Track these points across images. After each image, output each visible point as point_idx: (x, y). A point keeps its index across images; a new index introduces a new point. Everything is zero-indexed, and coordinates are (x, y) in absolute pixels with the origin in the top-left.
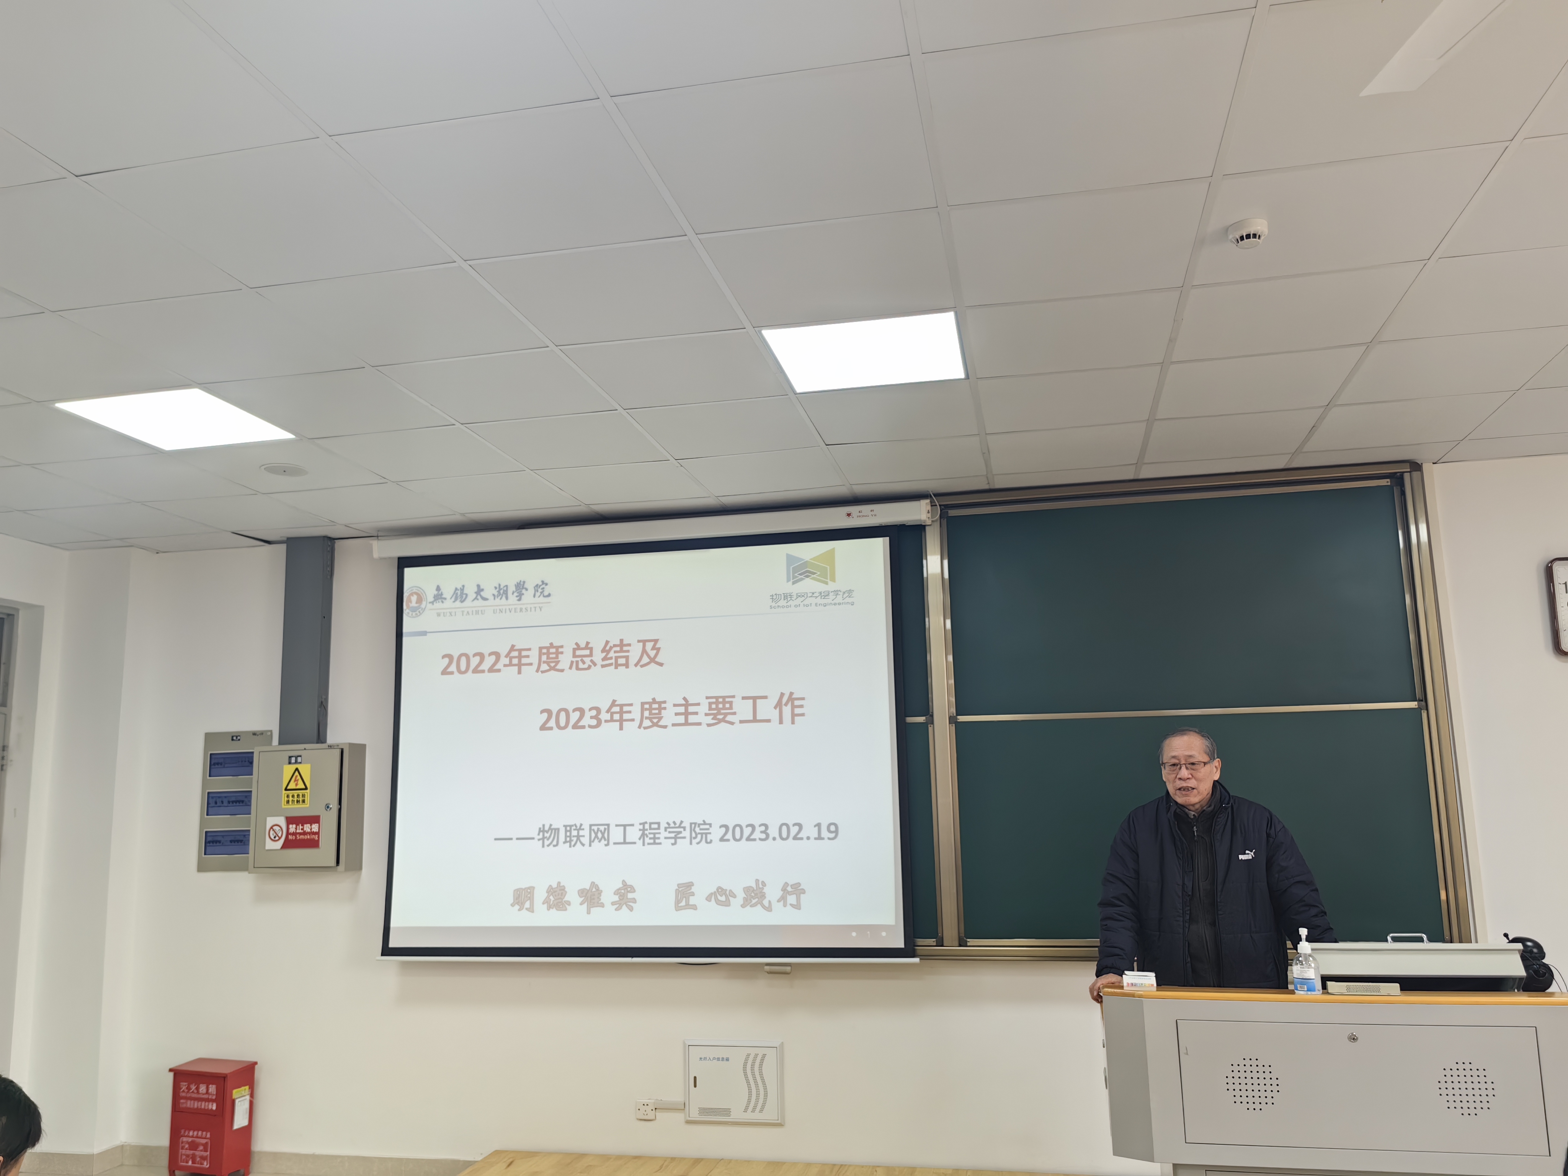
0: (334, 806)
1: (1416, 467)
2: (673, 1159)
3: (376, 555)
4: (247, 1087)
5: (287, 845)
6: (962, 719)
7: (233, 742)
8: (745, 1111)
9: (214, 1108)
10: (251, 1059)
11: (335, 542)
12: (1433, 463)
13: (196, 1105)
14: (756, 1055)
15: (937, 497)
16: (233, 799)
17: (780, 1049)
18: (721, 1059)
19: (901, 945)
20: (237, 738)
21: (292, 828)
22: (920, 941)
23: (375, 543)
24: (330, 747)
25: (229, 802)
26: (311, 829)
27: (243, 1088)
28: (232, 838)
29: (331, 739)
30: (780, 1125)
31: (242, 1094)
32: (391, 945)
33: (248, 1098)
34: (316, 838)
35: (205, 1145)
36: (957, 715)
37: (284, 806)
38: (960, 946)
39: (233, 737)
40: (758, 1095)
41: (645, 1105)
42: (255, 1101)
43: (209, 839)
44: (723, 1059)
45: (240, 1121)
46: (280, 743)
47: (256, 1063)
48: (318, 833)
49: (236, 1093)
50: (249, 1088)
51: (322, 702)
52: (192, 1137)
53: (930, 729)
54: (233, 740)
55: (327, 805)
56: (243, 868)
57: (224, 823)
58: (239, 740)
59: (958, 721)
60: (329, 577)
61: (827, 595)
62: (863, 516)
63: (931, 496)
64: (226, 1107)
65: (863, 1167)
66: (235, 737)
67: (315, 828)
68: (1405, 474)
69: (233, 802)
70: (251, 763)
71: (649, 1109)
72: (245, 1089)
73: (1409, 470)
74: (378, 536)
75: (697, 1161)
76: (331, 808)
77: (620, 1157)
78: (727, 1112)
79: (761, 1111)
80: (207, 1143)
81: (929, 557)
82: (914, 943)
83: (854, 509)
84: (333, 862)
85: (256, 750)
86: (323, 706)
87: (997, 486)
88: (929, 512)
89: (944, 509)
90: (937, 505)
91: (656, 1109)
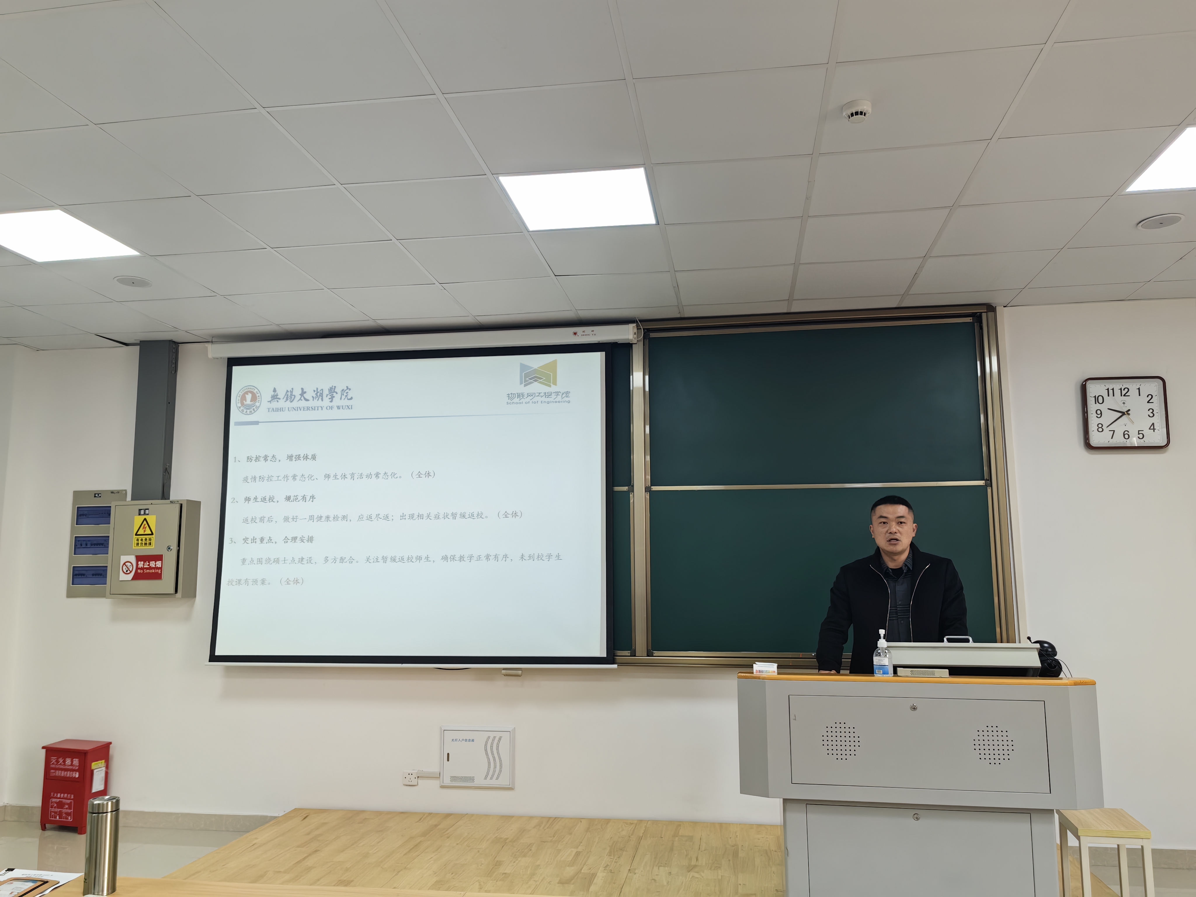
0: (174, 547)
1: (991, 308)
2: (430, 814)
3: (210, 356)
4: (103, 761)
5: (137, 577)
6: (655, 488)
7: (96, 498)
8: (486, 778)
9: (77, 776)
10: (105, 739)
11: (179, 346)
12: (1004, 307)
13: (63, 774)
14: (495, 737)
15: (642, 323)
16: (95, 542)
17: (512, 733)
18: (468, 740)
19: (604, 655)
20: (98, 495)
21: (141, 564)
22: (619, 653)
23: (209, 346)
24: (172, 502)
25: (92, 545)
26: (156, 565)
27: (100, 761)
28: (94, 572)
29: (172, 497)
30: (511, 789)
31: (99, 765)
32: (217, 653)
33: (104, 769)
34: (160, 572)
35: (70, 804)
36: (651, 486)
37: (134, 547)
38: (648, 656)
39: (95, 494)
40: (495, 767)
41: (410, 774)
42: (109, 771)
43: (77, 572)
45: (98, 785)
46: (133, 499)
47: (110, 743)
48: (161, 568)
49: (94, 765)
50: (105, 762)
51: (166, 468)
52: (59, 798)
53: (631, 496)
54: (95, 497)
55: (168, 546)
56: (102, 595)
57: (87, 560)
58: (100, 497)
59: (652, 490)
60: (173, 372)
61: (550, 395)
62: (586, 335)
63: (637, 322)
64: (87, 776)
65: (571, 819)
66: (97, 495)
67: (159, 564)
68: (983, 314)
69: (95, 544)
70: (110, 515)
72: (102, 763)
73: (986, 311)
74: (212, 342)
75: (448, 815)
76: (171, 549)
77: (389, 813)
78: (472, 779)
79: (497, 779)
80: (71, 802)
82: (614, 654)
83: (579, 330)
84: (172, 591)
85: (113, 505)
86: (167, 472)
87: (686, 316)
88: (635, 334)
89: (647, 331)
90: (641, 329)
91: (418, 777)
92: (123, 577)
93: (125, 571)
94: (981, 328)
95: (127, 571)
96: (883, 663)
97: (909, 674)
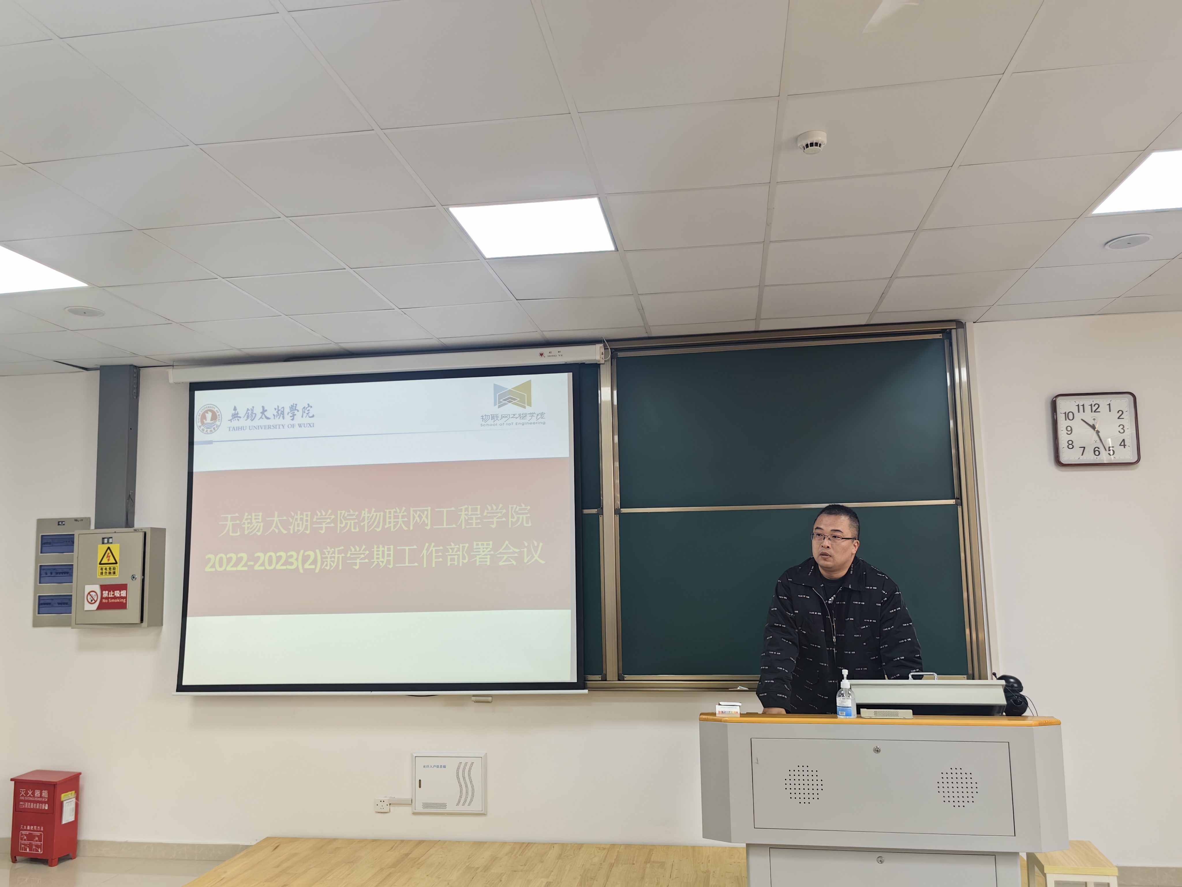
0: (139, 577)
1: (960, 324)
2: (402, 841)
3: (171, 381)
4: (73, 792)
5: (101, 607)
6: (624, 510)
7: (59, 526)
8: (458, 804)
9: (46, 808)
10: (75, 770)
11: (140, 370)
12: (974, 323)
13: (32, 806)
14: (466, 764)
15: (609, 343)
16: (60, 571)
17: (484, 759)
18: (440, 767)
19: (575, 680)
20: (62, 523)
21: (105, 593)
22: (591, 677)
23: (170, 371)
24: (135, 530)
25: (56, 573)
26: (120, 595)
27: (70, 792)
28: (59, 601)
29: (137, 525)
30: (484, 814)
31: (69, 797)
32: (184, 683)
33: (74, 800)
34: (124, 602)
35: (40, 837)
36: (621, 508)
37: (99, 576)
38: (619, 680)
39: (59, 522)
40: (467, 792)
41: (382, 801)
42: (79, 803)
43: (42, 602)
44: (441, 766)
45: (68, 817)
46: (96, 528)
47: (80, 774)
48: (125, 598)
49: (63, 796)
50: (75, 793)
51: (130, 495)
52: (30, 830)
53: (601, 518)
54: (59, 525)
55: (133, 575)
56: (67, 624)
57: (52, 589)
58: (64, 525)
59: (621, 512)
60: (135, 397)
61: (525, 417)
62: (553, 356)
63: (604, 342)
64: (56, 808)
65: (544, 844)
66: (61, 522)
67: (123, 593)
68: (953, 330)
69: (60, 573)
70: (73, 543)
71: (385, 804)
72: (72, 793)
73: (955, 327)
74: (173, 366)
75: (420, 842)
76: (136, 578)
77: (362, 841)
78: (444, 806)
79: (469, 805)
80: (41, 834)
81: (602, 389)
82: (585, 678)
83: (545, 350)
84: (137, 620)
85: (76, 533)
86: (131, 499)
87: (654, 335)
88: (602, 354)
89: (614, 351)
90: (608, 349)
91: (390, 804)
92: (88, 607)
93: (90, 601)
94: (951, 345)
95: (92, 601)
96: (846, 705)
97: (873, 716)
